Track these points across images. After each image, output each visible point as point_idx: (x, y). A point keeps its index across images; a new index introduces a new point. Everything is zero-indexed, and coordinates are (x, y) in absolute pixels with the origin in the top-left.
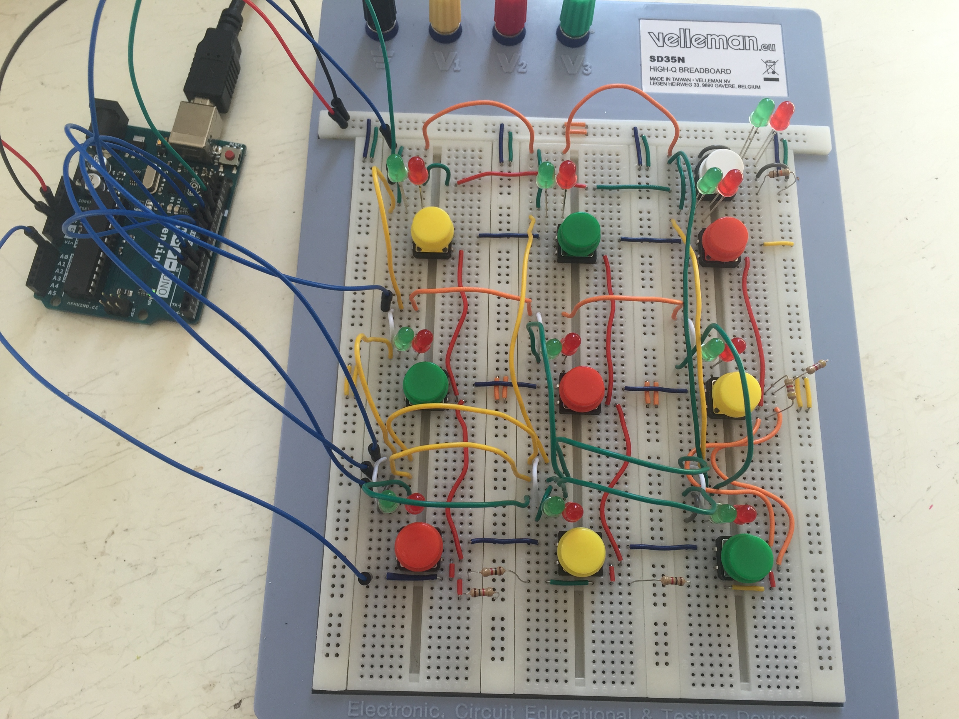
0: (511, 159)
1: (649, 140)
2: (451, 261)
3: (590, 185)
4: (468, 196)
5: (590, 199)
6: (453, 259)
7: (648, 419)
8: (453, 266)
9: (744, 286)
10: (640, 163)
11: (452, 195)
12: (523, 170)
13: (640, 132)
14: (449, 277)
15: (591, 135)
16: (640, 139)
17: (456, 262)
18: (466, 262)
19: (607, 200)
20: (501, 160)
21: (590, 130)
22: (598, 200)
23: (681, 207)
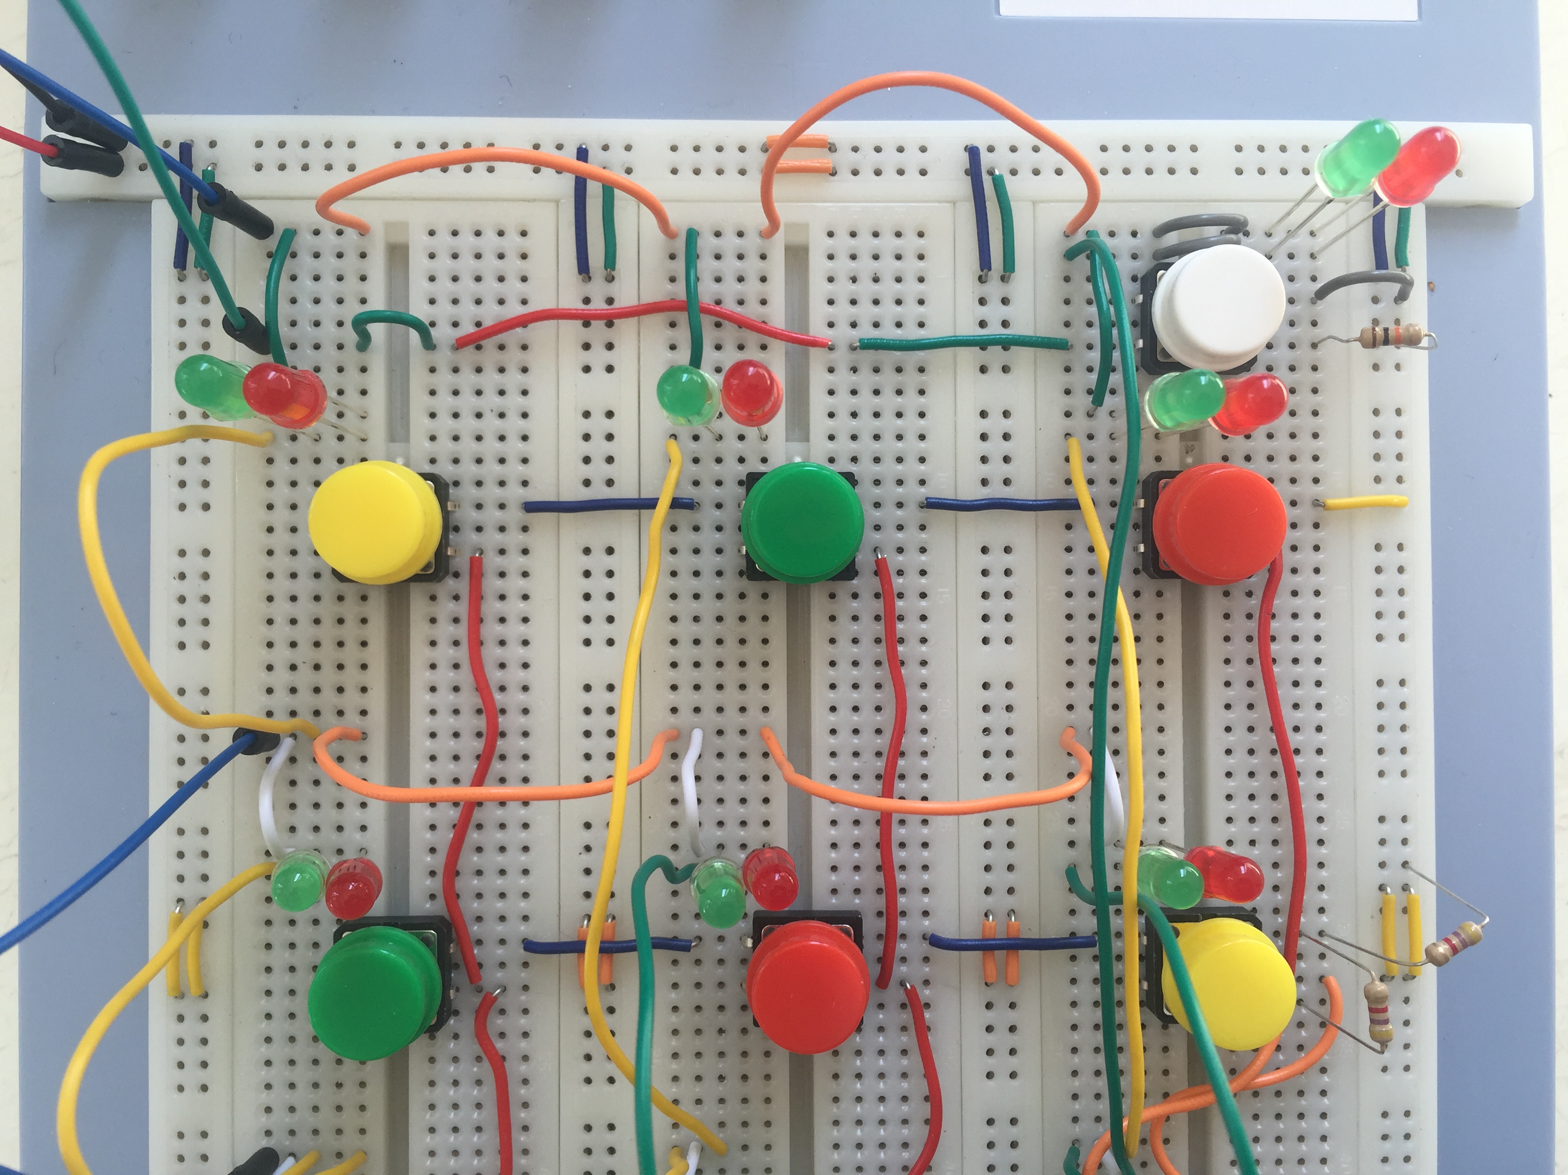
0: (610, 261)
1: (1012, 185)
2: (450, 582)
3: (843, 335)
4: (490, 380)
5: (843, 379)
6: (456, 575)
7: (990, 1017)
8: (456, 598)
9: (1263, 626)
10: (985, 262)
11: (444, 380)
12: (649, 297)
13: (986, 159)
14: (445, 631)
15: (844, 173)
16: (987, 182)
17: (462, 586)
18: (491, 584)
19: (888, 380)
20: (583, 267)
21: (844, 159)
22: (866, 380)
23: (1097, 394)
